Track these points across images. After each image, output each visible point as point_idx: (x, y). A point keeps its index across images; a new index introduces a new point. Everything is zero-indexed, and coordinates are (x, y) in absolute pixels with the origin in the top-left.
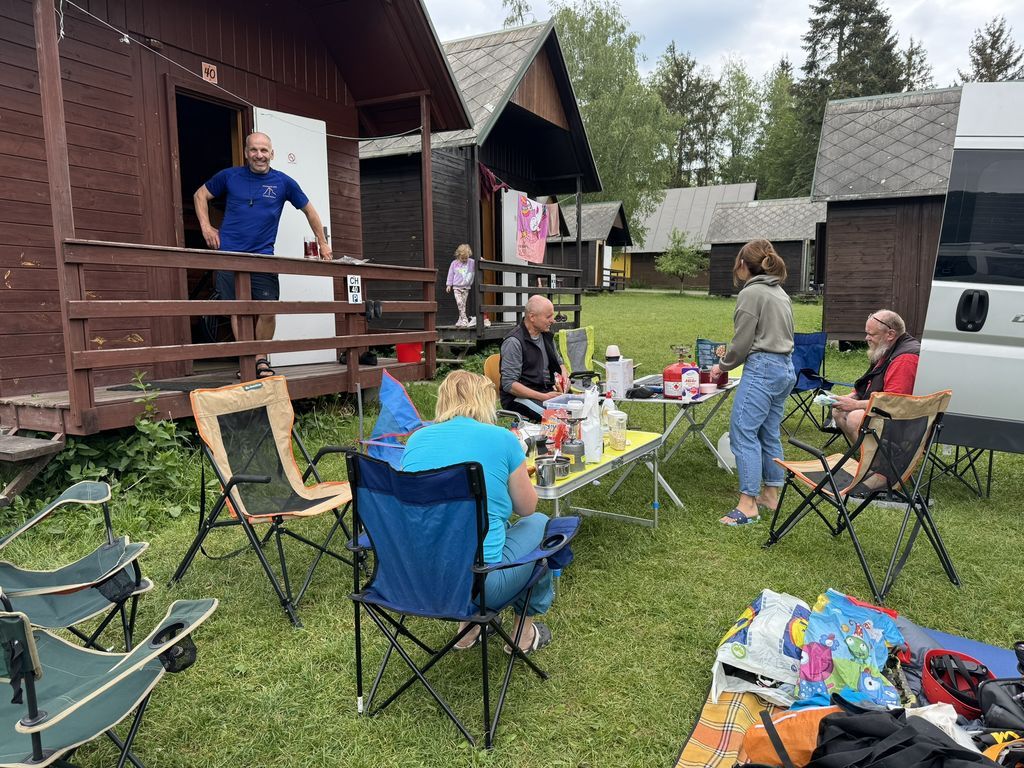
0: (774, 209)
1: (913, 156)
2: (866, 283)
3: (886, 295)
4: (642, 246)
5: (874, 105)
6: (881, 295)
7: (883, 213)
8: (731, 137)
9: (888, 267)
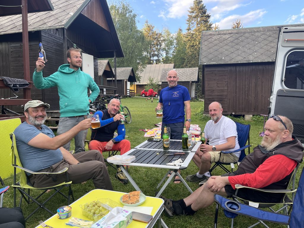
0: (181, 71)
1: (232, 50)
2: (219, 94)
3: (225, 98)
4: (140, 82)
5: (217, 33)
6: (224, 98)
7: (223, 69)
8: (166, 50)
9: (226, 88)
